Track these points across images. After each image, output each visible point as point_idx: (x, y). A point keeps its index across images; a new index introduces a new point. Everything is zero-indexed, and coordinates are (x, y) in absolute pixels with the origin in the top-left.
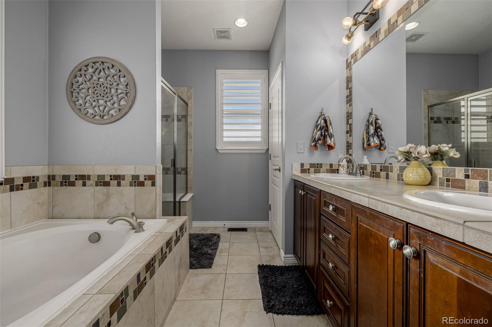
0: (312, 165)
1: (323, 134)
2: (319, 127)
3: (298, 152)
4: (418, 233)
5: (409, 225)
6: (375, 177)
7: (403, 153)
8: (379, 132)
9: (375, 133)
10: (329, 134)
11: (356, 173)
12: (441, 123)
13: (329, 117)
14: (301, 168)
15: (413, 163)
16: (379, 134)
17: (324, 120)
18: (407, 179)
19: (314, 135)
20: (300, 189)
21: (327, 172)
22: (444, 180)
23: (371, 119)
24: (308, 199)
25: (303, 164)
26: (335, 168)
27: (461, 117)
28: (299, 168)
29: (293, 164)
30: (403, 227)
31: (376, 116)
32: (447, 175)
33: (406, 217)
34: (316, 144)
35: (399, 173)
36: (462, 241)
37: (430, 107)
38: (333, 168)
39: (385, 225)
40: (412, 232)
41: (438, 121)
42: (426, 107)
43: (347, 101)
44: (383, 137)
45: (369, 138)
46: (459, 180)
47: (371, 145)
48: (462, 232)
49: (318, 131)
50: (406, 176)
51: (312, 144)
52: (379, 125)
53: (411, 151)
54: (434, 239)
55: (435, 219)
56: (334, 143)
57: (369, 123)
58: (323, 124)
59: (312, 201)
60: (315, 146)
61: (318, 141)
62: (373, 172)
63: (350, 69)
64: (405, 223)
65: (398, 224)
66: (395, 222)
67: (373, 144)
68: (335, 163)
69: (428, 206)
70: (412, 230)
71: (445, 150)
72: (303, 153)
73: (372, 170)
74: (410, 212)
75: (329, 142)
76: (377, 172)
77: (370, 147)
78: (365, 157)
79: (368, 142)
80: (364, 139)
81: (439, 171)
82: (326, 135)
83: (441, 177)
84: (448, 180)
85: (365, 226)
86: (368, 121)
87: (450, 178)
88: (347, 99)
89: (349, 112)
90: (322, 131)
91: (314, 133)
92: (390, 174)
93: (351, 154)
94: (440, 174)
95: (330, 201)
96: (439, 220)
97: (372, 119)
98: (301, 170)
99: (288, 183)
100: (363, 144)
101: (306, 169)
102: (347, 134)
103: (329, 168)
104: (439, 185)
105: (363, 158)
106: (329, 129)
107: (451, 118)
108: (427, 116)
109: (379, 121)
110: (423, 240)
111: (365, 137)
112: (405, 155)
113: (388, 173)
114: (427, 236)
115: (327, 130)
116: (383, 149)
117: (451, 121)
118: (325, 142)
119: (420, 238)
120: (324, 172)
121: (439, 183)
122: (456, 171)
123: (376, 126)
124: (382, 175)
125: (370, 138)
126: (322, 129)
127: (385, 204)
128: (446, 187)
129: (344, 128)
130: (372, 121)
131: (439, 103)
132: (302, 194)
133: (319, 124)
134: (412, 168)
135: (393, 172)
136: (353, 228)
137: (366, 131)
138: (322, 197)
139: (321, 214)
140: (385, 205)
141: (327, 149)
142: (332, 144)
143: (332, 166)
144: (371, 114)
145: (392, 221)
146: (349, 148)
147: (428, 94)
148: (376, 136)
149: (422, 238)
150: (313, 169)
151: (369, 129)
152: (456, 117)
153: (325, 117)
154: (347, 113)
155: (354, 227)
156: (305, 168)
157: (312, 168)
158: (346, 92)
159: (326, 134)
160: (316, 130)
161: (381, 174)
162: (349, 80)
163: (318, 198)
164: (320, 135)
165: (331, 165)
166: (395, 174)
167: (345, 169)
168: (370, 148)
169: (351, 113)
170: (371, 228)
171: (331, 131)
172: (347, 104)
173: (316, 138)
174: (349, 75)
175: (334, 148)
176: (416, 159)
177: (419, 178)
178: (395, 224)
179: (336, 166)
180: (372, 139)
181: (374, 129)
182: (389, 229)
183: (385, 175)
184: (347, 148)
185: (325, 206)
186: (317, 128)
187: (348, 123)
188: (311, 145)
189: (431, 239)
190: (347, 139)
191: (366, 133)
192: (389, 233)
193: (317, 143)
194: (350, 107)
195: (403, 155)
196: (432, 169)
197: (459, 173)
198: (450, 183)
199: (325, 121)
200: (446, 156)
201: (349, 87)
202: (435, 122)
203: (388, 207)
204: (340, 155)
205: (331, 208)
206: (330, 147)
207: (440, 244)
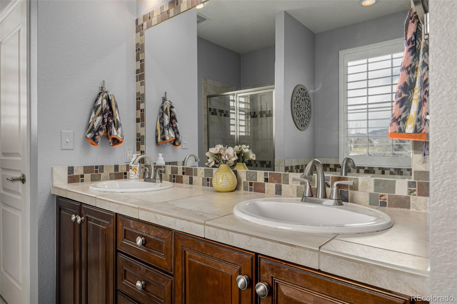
0: (87, 169)
1: (106, 120)
2: (100, 109)
3: (62, 148)
4: (270, 265)
5: (259, 256)
6: (176, 182)
7: (213, 155)
8: (174, 123)
9: (170, 124)
10: (114, 121)
11: (155, 178)
12: (216, 115)
13: (114, 95)
14: (68, 174)
15: (223, 166)
16: (174, 125)
17: (106, 99)
18: (218, 186)
19: (90, 121)
20: (73, 213)
21: (111, 179)
22: (248, 184)
23: (165, 106)
24: (91, 230)
25: (73, 167)
26: (122, 172)
27: (230, 111)
28: (65, 175)
29: (54, 169)
30: (252, 258)
31: (171, 102)
32: (250, 179)
33: (256, 247)
34: (95, 135)
35: (204, 177)
36: (318, 269)
37: (209, 97)
38: (119, 172)
39: (227, 258)
40: (263, 264)
41: (214, 113)
42: (206, 97)
43: (137, 76)
44: (178, 130)
45: (163, 130)
46: (260, 184)
47: (166, 139)
48: (318, 258)
49: (98, 116)
50: (217, 182)
51: (89, 136)
52: (174, 115)
53: (221, 153)
54: (289, 270)
55: (290, 247)
56: (122, 136)
57: (163, 110)
58: (106, 106)
59: (100, 232)
60: (94, 139)
61: (97, 131)
62: (174, 176)
63: (142, 35)
64: (254, 254)
65: (246, 256)
66: (241, 254)
67: (168, 138)
68: (122, 164)
69: (271, 227)
70: (263, 262)
71: (246, 152)
72: (73, 149)
73: (172, 173)
74: (261, 240)
75: (116, 134)
76: (179, 176)
77: (165, 141)
78: (161, 155)
79: (163, 135)
80: (157, 131)
81: (243, 175)
82: (110, 123)
83: (245, 180)
84: (251, 184)
85: (198, 262)
86: (162, 107)
87: (253, 182)
88: (136, 74)
89: (141, 93)
90: (105, 116)
91: (92, 118)
92: (194, 178)
93: (144, 151)
94: (245, 177)
95: (135, 231)
96: (294, 248)
97: (167, 106)
98: (69, 177)
99: (45, 202)
100: (157, 137)
101: (77, 176)
102: (137, 122)
103: (114, 172)
104: (244, 189)
105: (158, 156)
106: (114, 114)
107: (224, 111)
108: (206, 106)
109: (174, 110)
110: (276, 272)
111: (159, 129)
112: (215, 157)
113: (191, 177)
114: (280, 267)
115: (111, 115)
116: (178, 144)
117: (224, 114)
118: (108, 134)
119: (272, 270)
120: (106, 179)
121: (244, 187)
122: (258, 174)
123: (171, 116)
124: (185, 179)
125: (165, 130)
126: (105, 114)
127: (229, 232)
128: (249, 191)
129: (133, 114)
130: (167, 108)
131: (214, 95)
132: (79, 220)
133: (99, 105)
134: (222, 173)
135: (198, 176)
136: (178, 267)
137: (160, 120)
138: (120, 225)
139: (117, 251)
140: (228, 234)
141: (111, 144)
142: (119, 137)
143: (118, 168)
144: (164, 99)
145: (237, 253)
146: (140, 142)
147: (207, 84)
148: (171, 128)
149: (275, 270)
150: (89, 175)
151: (163, 119)
152: (227, 110)
153: (108, 96)
154: (137, 93)
155: (180, 266)
156: (75, 174)
157: (88, 173)
158: (137, 65)
159: (111, 121)
160: (95, 114)
161: (183, 179)
162: (140, 49)
163: (111, 226)
164: (101, 122)
165: (116, 167)
166: (199, 178)
167: (137, 172)
168: (165, 143)
169: (143, 95)
170: (207, 264)
171: (118, 118)
172: (137, 81)
173: (95, 126)
174: (139, 42)
175: (121, 142)
176: (225, 162)
177: (228, 184)
178: (242, 257)
179: (123, 169)
180: (167, 131)
181: (169, 119)
182: (233, 264)
183: (188, 179)
184: (137, 143)
185: (125, 238)
186: (96, 111)
187: (138, 108)
188: (86, 137)
189: (285, 270)
190: (137, 129)
191: (160, 123)
192: (232, 268)
193: (97, 134)
194: (141, 86)
195: (213, 157)
196: (237, 173)
197: (260, 177)
198: (253, 187)
199: (109, 102)
200: (247, 158)
201: (140, 59)
202: (213, 114)
203: (232, 236)
204: (128, 152)
205: (139, 241)
206: (116, 141)
207: (295, 274)
